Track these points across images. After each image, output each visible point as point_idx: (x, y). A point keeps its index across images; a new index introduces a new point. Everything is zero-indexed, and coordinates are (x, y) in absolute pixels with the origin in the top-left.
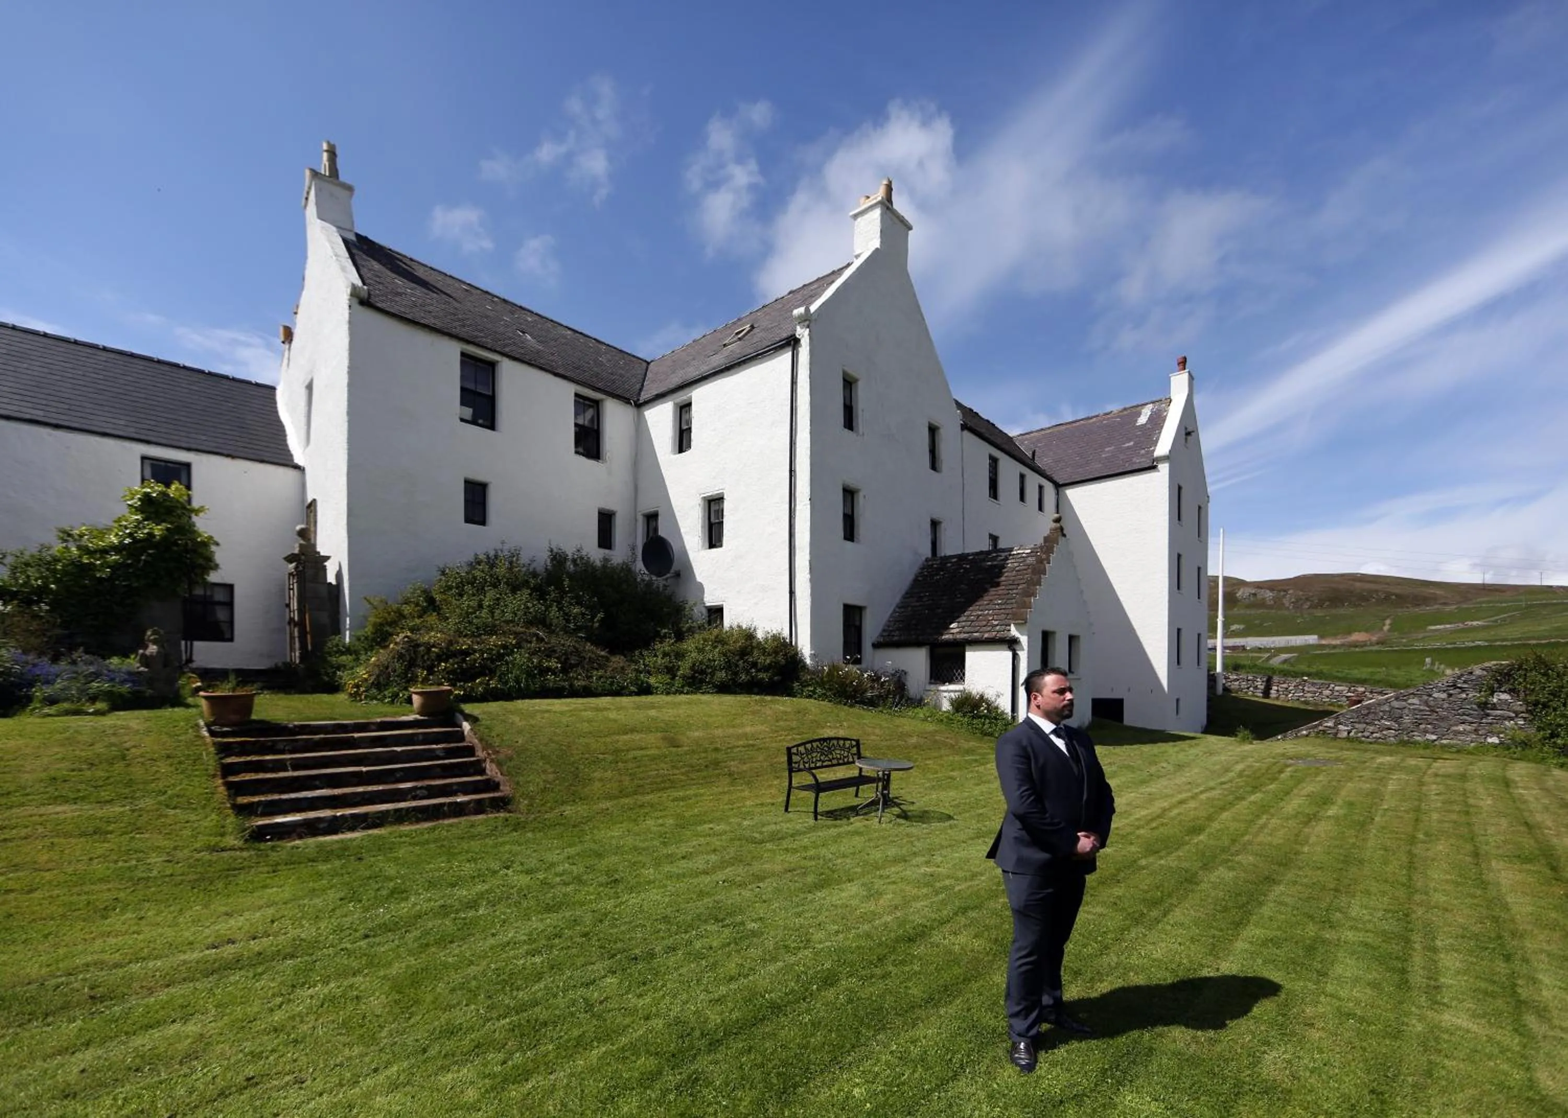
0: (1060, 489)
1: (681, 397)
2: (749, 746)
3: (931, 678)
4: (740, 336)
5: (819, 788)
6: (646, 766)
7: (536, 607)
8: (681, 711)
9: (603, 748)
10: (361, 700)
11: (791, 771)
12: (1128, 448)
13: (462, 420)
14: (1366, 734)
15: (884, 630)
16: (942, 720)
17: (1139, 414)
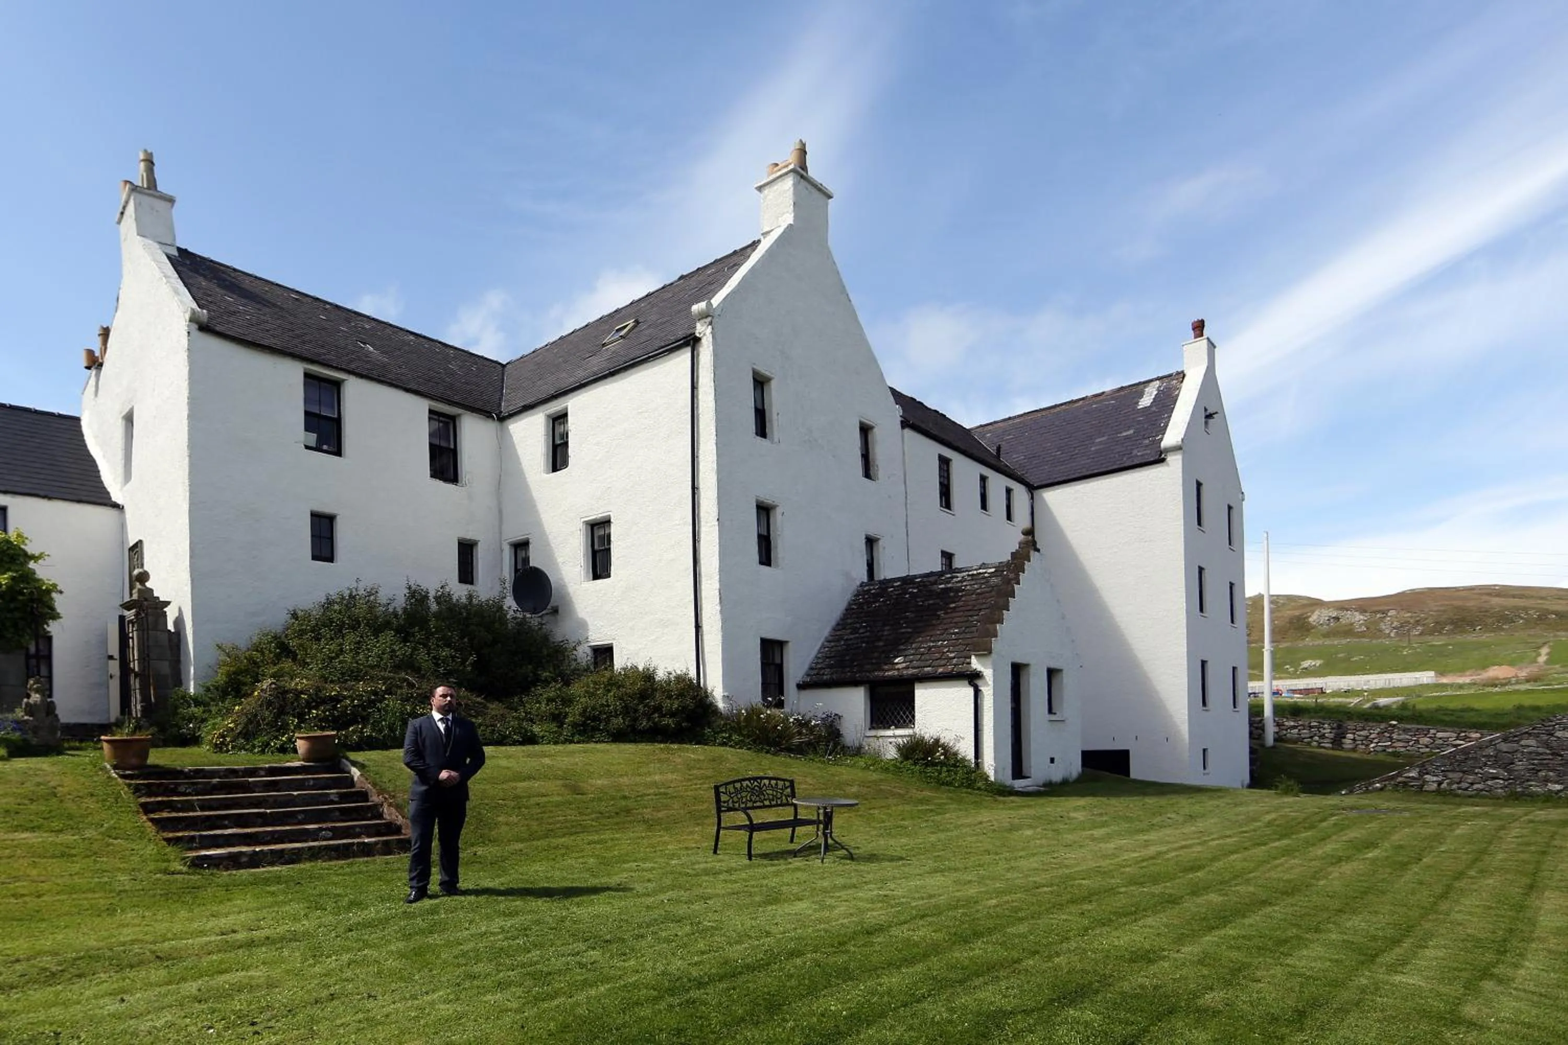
0: (1036, 493)
1: (554, 407)
2: (660, 794)
3: (872, 721)
4: (623, 333)
5: (753, 828)
6: (551, 812)
7: (403, 650)
8: (577, 759)
9: (501, 794)
10: (228, 751)
11: (719, 811)
12: (1127, 437)
13: (307, 447)
14: (1464, 785)
15: (811, 669)
16: (887, 769)
17: (1141, 395)
